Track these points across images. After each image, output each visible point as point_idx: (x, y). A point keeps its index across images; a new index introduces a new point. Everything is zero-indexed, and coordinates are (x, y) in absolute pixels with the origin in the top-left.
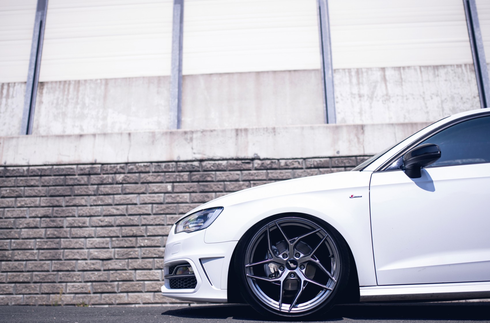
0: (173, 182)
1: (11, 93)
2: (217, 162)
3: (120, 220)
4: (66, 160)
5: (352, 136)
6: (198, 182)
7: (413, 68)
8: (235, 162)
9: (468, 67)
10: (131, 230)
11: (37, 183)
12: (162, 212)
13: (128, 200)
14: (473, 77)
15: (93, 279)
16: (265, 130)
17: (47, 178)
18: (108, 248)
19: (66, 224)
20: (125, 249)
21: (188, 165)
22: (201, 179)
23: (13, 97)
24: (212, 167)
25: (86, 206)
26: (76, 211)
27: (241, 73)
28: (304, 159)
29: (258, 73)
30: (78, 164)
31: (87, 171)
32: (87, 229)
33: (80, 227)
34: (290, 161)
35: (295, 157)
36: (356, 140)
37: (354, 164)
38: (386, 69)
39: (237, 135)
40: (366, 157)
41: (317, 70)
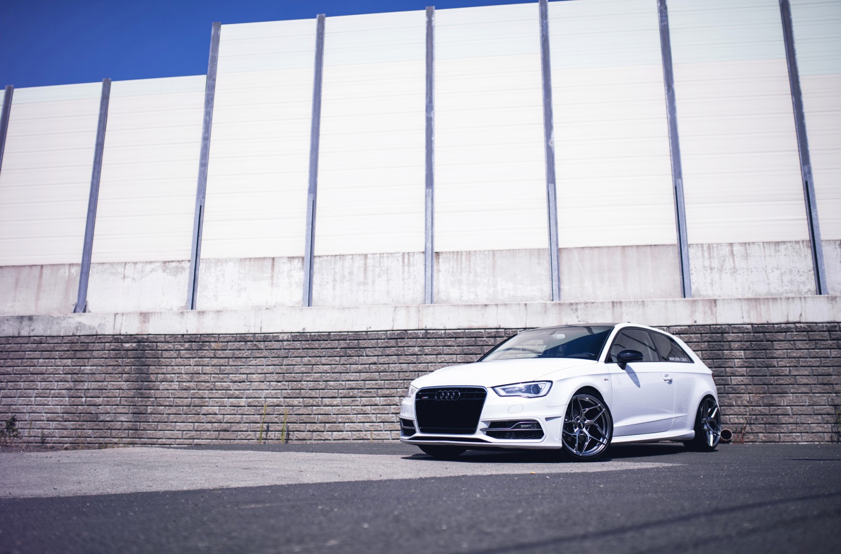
1: (411, 262)
4: (475, 325)
5: (707, 309)
7: (757, 244)
9: (805, 243)
11: (453, 344)
14: (809, 252)
16: (636, 302)
17: (461, 339)
23: (414, 265)
27: (609, 247)
28: (668, 327)
29: (624, 247)
30: (485, 329)
31: (493, 335)
35: (660, 325)
36: (710, 312)
37: (708, 331)
38: (734, 244)
39: (613, 306)
40: (718, 326)
41: (674, 245)
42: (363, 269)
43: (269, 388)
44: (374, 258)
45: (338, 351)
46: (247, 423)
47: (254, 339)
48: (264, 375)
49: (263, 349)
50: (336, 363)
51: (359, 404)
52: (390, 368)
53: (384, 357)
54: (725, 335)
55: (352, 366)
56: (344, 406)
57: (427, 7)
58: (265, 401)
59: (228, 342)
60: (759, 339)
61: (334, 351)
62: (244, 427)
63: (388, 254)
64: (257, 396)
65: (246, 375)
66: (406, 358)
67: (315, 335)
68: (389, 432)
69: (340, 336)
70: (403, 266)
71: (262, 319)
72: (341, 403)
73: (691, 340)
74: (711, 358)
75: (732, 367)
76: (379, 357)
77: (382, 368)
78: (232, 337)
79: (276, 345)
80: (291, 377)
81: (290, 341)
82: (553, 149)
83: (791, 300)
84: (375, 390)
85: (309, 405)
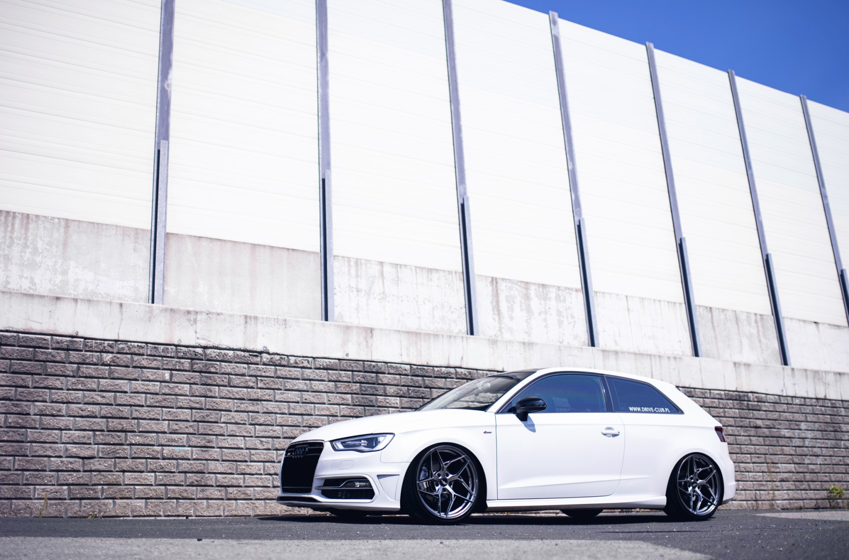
0: (171, 370)
2: (223, 351)
3: (106, 410)
4: (37, 328)
5: (362, 339)
6: (200, 372)
7: (409, 267)
8: (242, 353)
9: (458, 275)
10: (120, 424)
12: (157, 404)
13: (116, 387)
14: (461, 286)
15: (70, 481)
16: (276, 320)
17: (9, 348)
18: (90, 444)
19: (33, 411)
20: (113, 447)
21: (190, 350)
22: (204, 370)
24: (217, 357)
25: (62, 389)
26: (48, 394)
27: (235, 242)
28: (314, 358)
29: (254, 245)
30: (52, 335)
31: (64, 345)
32: (63, 418)
33: (53, 415)
34: (300, 359)
35: (304, 355)
36: (365, 343)
37: (361, 369)
38: (384, 264)
39: (246, 322)
40: (373, 364)
41: (317, 253)
54: (380, 375)
60: (417, 385)
73: (340, 379)
74: (363, 404)
82: (168, 94)
83: (453, 339)
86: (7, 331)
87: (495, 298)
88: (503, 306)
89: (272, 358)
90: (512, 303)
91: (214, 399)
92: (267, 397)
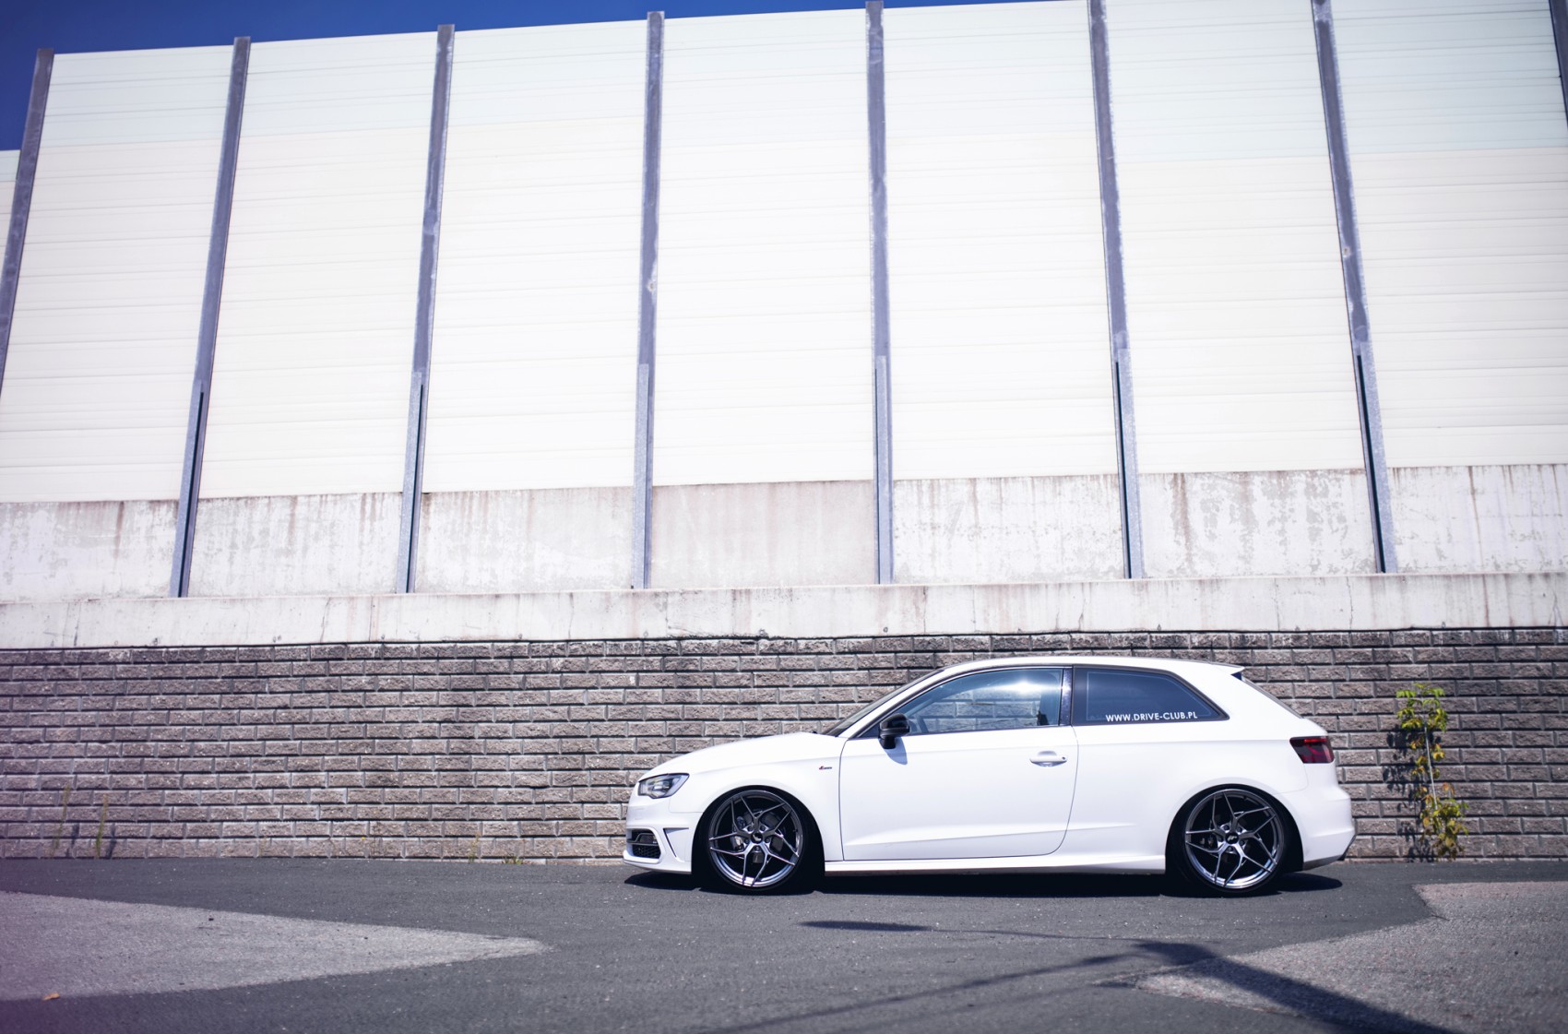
0: (638, 672)
1: (378, 512)
2: (703, 641)
3: (558, 728)
4: (475, 635)
5: (908, 605)
6: (676, 671)
7: (1020, 479)
8: (731, 642)
9: (1108, 479)
10: (576, 744)
11: (432, 670)
12: (621, 717)
13: (570, 698)
14: (1116, 496)
15: (521, 816)
16: (777, 592)
17: (447, 661)
18: (542, 770)
19: (477, 733)
20: (568, 773)
21: (660, 645)
22: (680, 668)
23: (381, 518)
24: (696, 650)
25: (507, 706)
26: (493, 713)
27: (746, 485)
28: (835, 639)
29: (773, 485)
30: (493, 641)
31: (507, 653)
32: (510, 740)
33: (499, 738)
34: (814, 641)
35: (820, 636)
36: (914, 610)
37: (909, 648)
38: (977, 481)
39: (735, 599)
40: (928, 639)
41: (868, 482)
42: (287, 525)
43: (85, 753)
44: (309, 504)
45: (218, 683)
46: (39, 821)
47: (62, 659)
48: (76, 729)
49: (77, 680)
50: (213, 706)
51: (251, 786)
52: (314, 717)
53: (303, 694)
54: (941, 655)
55: (242, 711)
56: (223, 788)
57: (439, 27)
58: (76, 779)
59: (12, 665)
61: (210, 683)
62: (32, 830)
63: (336, 495)
64: (61, 769)
65: (42, 729)
66: (344, 698)
67: (176, 652)
68: (303, 839)
69: (222, 654)
70: (363, 519)
71: (78, 621)
72: (218, 783)
73: (876, 665)
75: (951, 717)
76: (294, 695)
77: (298, 717)
78: (21, 655)
79: (103, 671)
80: (127, 732)
81: (129, 663)
82: (653, 298)
83: (1064, 589)
84: (283, 758)
85: (157, 786)
86: (444, 642)
87: (1179, 507)
88: (1196, 518)
89: (772, 645)
90: (1214, 511)
91: (694, 706)
92: (767, 699)
